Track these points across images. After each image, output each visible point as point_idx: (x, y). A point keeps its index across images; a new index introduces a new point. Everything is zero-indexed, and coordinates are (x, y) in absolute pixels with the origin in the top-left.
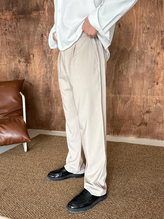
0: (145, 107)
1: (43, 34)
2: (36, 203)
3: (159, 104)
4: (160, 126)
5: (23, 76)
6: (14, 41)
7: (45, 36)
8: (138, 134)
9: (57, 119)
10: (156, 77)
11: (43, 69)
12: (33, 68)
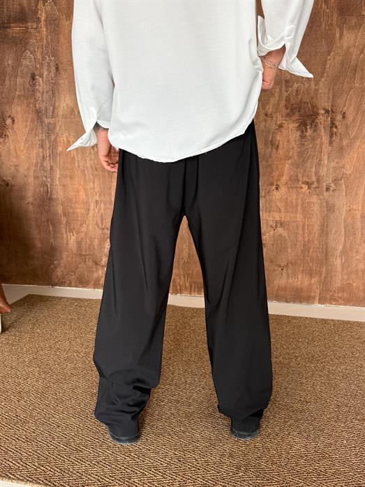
1: (37, 73)
2: (27, 440)
3: (280, 230)
4: (282, 274)
7: (41, 79)
9: (68, 261)
10: (276, 174)
11: (35, 152)
12: (12, 147)
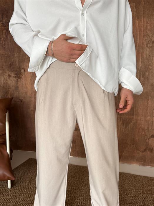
0: (150, 130)
5: (13, 92)
6: (4, 54)
8: (141, 162)
12: (24, 83)
